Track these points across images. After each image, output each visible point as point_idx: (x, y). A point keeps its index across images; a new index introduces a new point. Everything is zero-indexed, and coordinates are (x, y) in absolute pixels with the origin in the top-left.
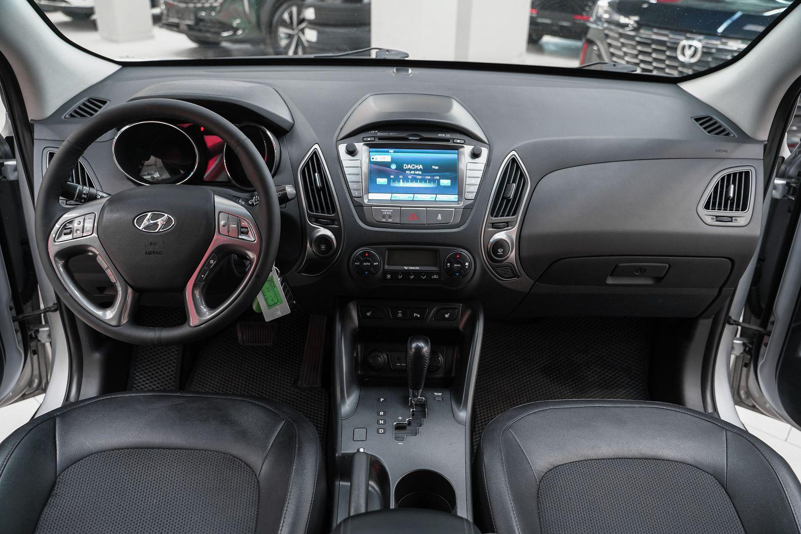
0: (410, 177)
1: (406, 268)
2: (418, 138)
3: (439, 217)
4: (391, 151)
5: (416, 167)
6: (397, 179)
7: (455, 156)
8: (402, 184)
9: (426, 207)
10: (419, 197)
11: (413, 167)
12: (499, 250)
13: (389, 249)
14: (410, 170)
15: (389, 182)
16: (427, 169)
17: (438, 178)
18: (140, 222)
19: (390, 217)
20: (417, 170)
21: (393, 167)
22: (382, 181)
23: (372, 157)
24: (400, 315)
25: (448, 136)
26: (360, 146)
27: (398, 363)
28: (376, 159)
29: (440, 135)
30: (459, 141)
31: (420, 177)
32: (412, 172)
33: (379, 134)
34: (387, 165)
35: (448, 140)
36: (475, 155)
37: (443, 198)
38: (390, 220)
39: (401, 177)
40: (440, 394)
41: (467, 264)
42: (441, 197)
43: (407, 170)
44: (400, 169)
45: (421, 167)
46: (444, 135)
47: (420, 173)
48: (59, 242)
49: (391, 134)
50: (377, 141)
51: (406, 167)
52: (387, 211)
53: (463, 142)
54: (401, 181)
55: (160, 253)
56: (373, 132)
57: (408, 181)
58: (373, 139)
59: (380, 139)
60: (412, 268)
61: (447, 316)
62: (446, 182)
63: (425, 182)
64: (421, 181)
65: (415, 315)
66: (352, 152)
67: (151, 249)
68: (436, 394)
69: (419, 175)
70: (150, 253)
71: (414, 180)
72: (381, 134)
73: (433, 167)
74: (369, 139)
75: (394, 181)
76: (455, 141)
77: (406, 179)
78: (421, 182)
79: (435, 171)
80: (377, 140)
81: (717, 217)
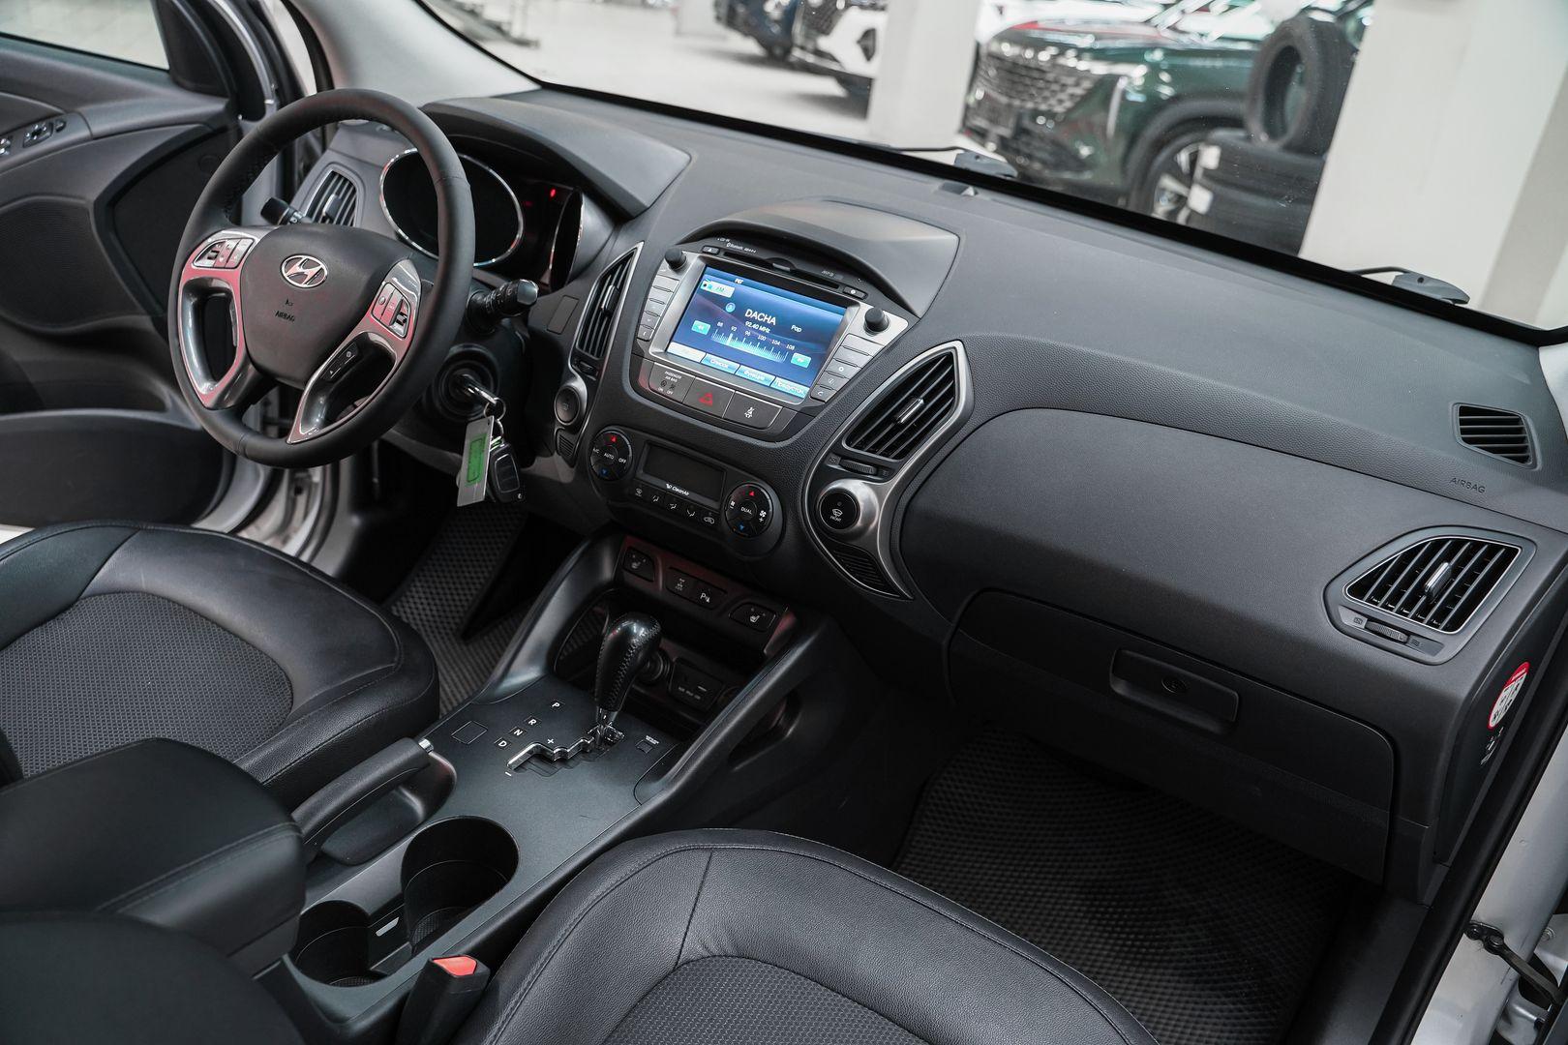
0: (748, 333)
1: (668, 487)
2: (788, 269)
3: (750, 413)
4: (739, 280)
5: (766, 318)
6: (725, 331)
7: (838, 318)
8: (729, 342)
9: (736, 389)
10: (748, 372)
11: (761, 317)
12: (834, 511)
13: (651, 444)
14: (754, 321)
15: (711, 332)
16: (782, 329)
17: (793, 348)
18: (288, 268)
19: (672, 387)
20: (764, 324)
21: (730, 308)
22: (701, 327)
23: (704, 282)
24: (680, 586)
25: (839, 278)
26: (693, 260)
27: (682, 687)
28: (710, 288)
29: (826, 273)
30: (853, 292)
31: (763, 338)
32: (754, 326)
33: (730, 245)
34: (722, 301)
35: (835, 286)
36: (874, 326)
37: (783, 386)
38: (670, 392)
39: (734, 328)
40: (655, 742)
41: (763, 514)
42: (782, 384)
43: (749, 319)
44: (739, 316)
45: (774, 321)
46: (832, 274)
47: (768, 331)
48: (199, 266)
49: (746, 249)
50: (721, 258)
51: (750, 313)
52: (672, 377)
53: (862, 295)
54: (731, 335)
55: (290, 318)
56: (723, 240)
57: (740, 340)
58: (716, 251)
59: (729, 254)
60: (677, 490)
61: (753, 619)
62: (802, 360)
63: (769, 349)
64: (765, 345)
65: (703, 595)
66: (677, 265)
67: (285, 309)
68: (648, 738)
69: (763, 333)
70: (279, 314)
71: (753, 340)
72: (732, 246)
73: (793, 327)
74: (710, 250)
75: (719, 333)
76: (847, 290)
77: (739, 336)
78: (761, 347)
79: (794, 335)
80: (722, 254)
81: (1371, 619)
